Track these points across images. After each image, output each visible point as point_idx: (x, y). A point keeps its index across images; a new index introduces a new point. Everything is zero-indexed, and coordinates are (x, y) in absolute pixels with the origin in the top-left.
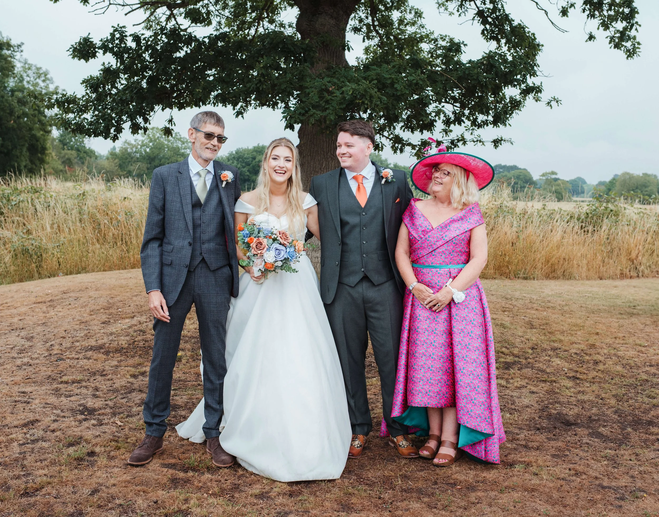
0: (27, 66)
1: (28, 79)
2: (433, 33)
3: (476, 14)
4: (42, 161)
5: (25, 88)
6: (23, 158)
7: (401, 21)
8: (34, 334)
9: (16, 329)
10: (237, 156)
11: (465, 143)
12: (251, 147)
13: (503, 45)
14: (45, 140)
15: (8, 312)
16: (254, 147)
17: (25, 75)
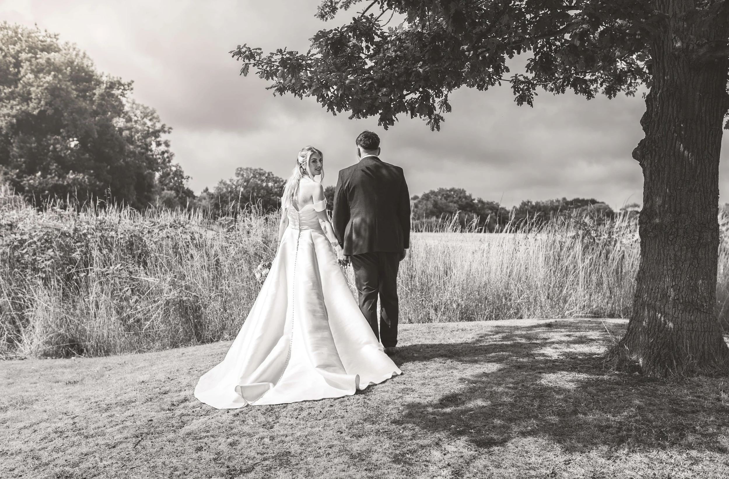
0: (135, 106)
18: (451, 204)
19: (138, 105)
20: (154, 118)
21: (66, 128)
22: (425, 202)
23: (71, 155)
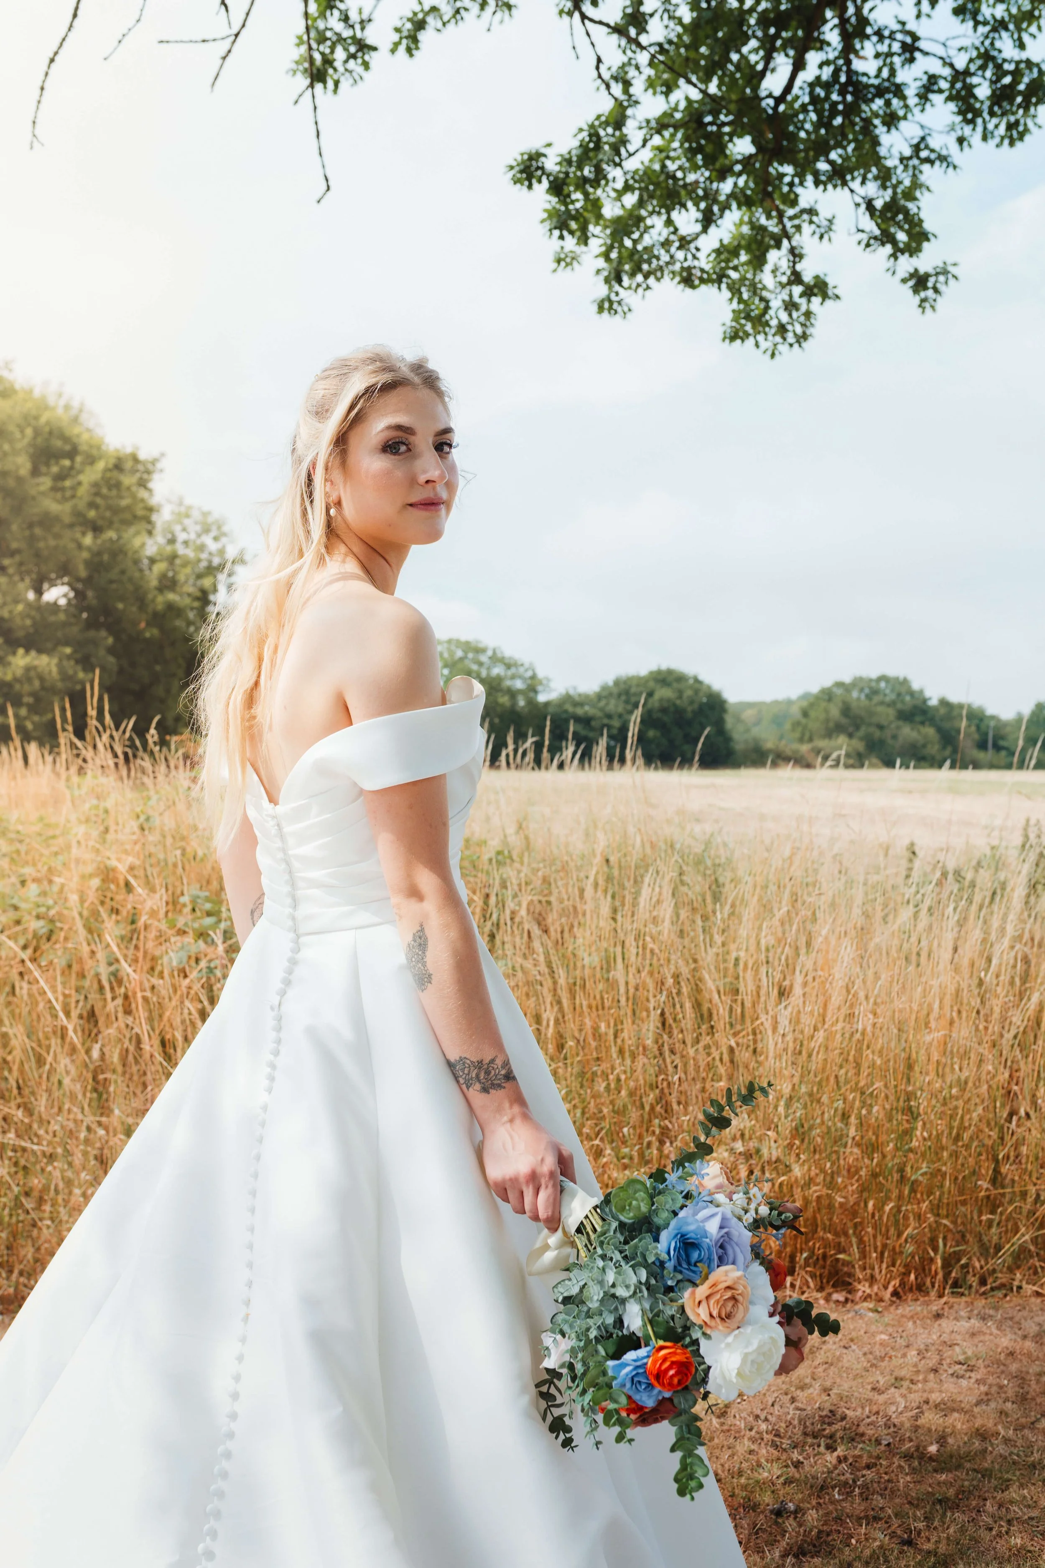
0: (183, 511)
1: (186, 537)
5: (178, 557)
12: (644, 673)
17: (177, 528)
18: (880, 709)
19: (189, 508)
20: (224, 534)
21: (17, 558)
22: (824, 704)
23: (24, 616)
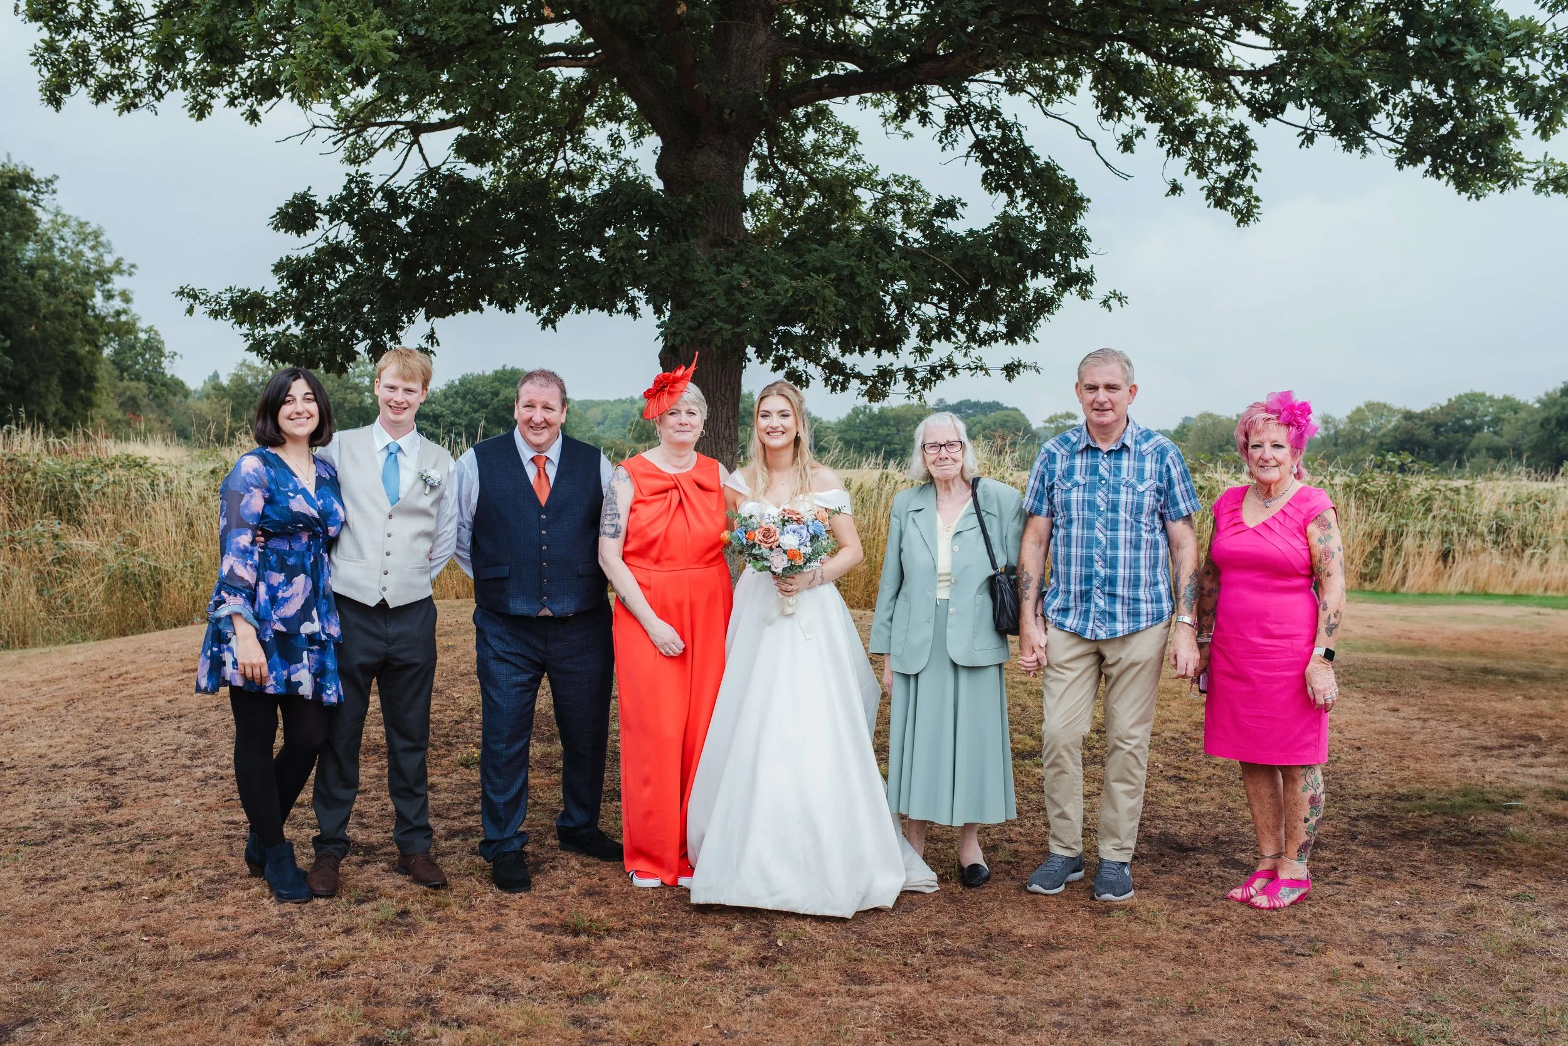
0: (60, 220)
1: (63, 244)
2: (876, 170)
3: (972, 147)
4: (88, 403)
5: (56, 263)
6: (50, 397)
7: (817, 147)
8: (208, 725)
9: (169, 717)
10: (462, 389)
11: (954, 372)
12: (489, 372)
13: (1019, 199)
14: (93, 363)
15: (141, 688)
16: (496, 372)
17: (56, 237)
19: (66, 218)
20: (99, 244)
